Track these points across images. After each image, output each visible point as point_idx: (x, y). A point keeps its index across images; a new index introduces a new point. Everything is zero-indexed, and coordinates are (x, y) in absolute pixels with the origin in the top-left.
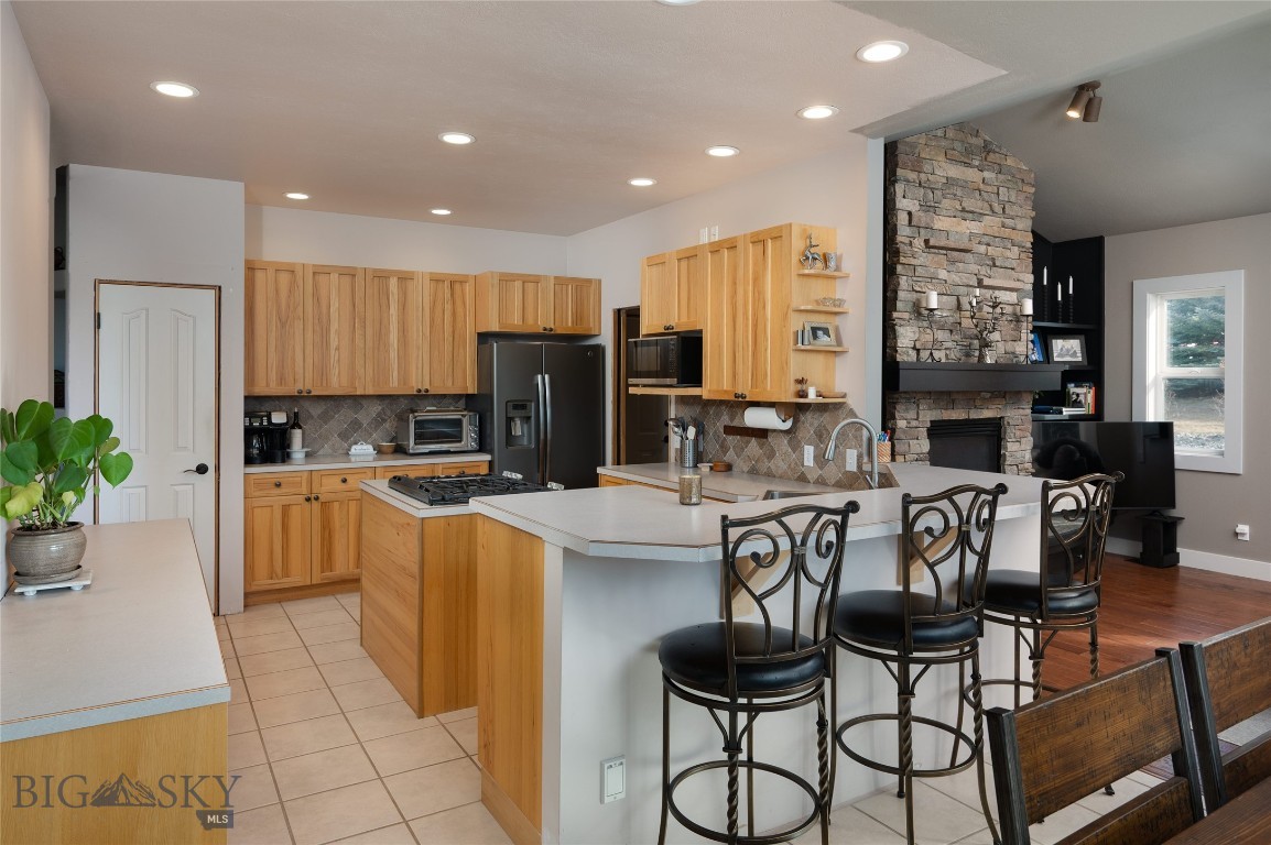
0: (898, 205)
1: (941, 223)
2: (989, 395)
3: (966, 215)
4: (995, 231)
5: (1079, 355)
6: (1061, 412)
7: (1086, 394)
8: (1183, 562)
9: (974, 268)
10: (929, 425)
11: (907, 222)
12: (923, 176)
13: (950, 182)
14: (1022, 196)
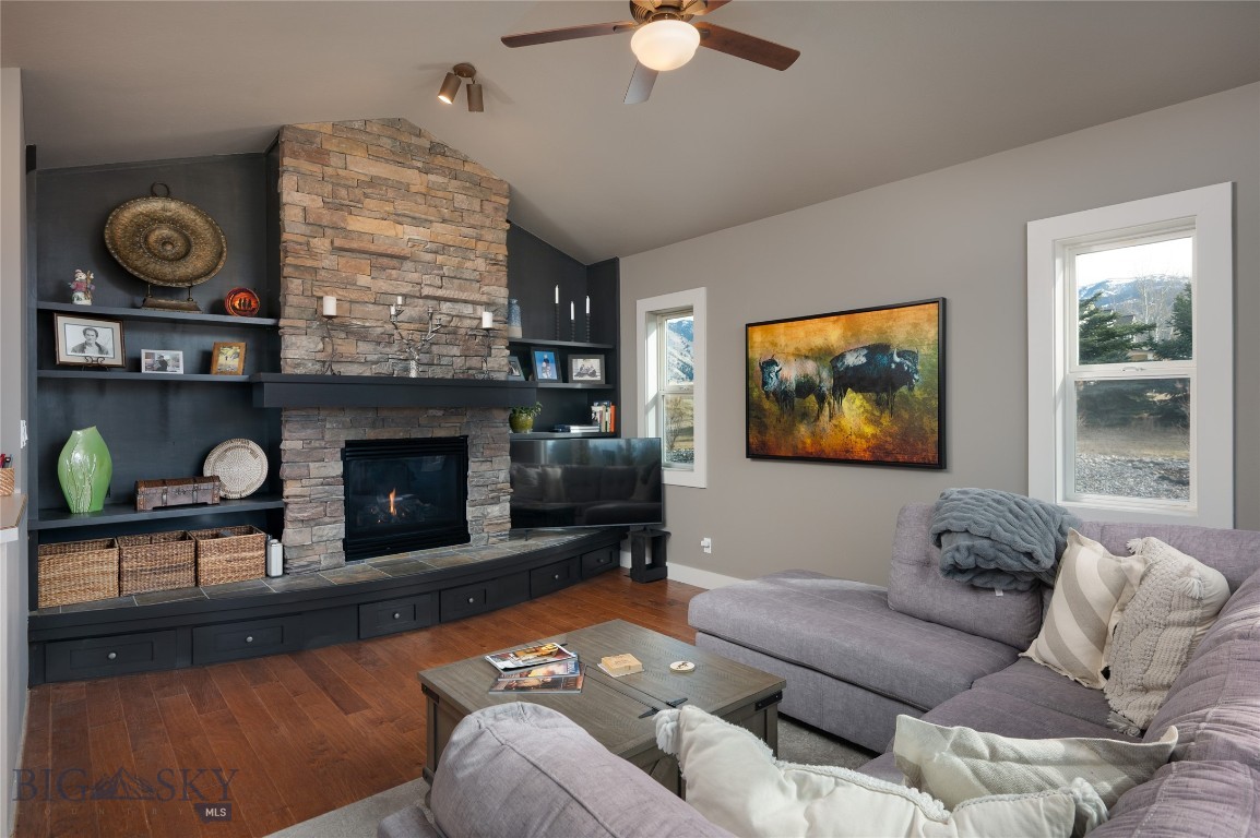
0: (285, 198)
1: (357, 224)
2: (440, 413)
3: (400, 219)
4: (449, 239)
5: (598, 374)
6: (569, 431)
7: (602, 412)
8: (670, 576)
9: (415, 276)
10: (343, 445)
11: (302, 220)
12: (329, 171)
13: (373, 182)
14: (488, 207)
